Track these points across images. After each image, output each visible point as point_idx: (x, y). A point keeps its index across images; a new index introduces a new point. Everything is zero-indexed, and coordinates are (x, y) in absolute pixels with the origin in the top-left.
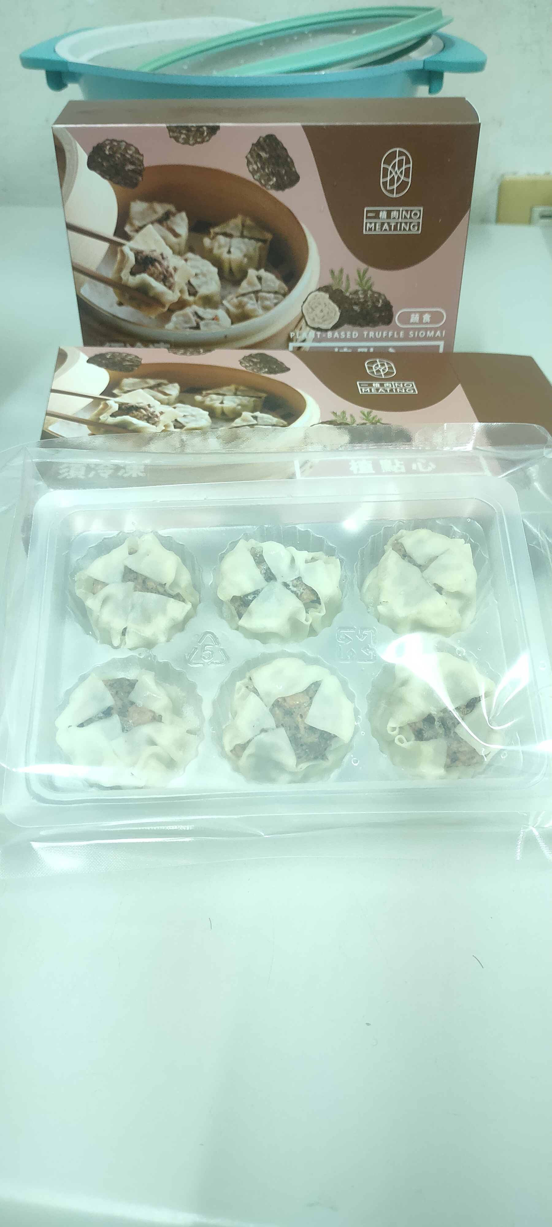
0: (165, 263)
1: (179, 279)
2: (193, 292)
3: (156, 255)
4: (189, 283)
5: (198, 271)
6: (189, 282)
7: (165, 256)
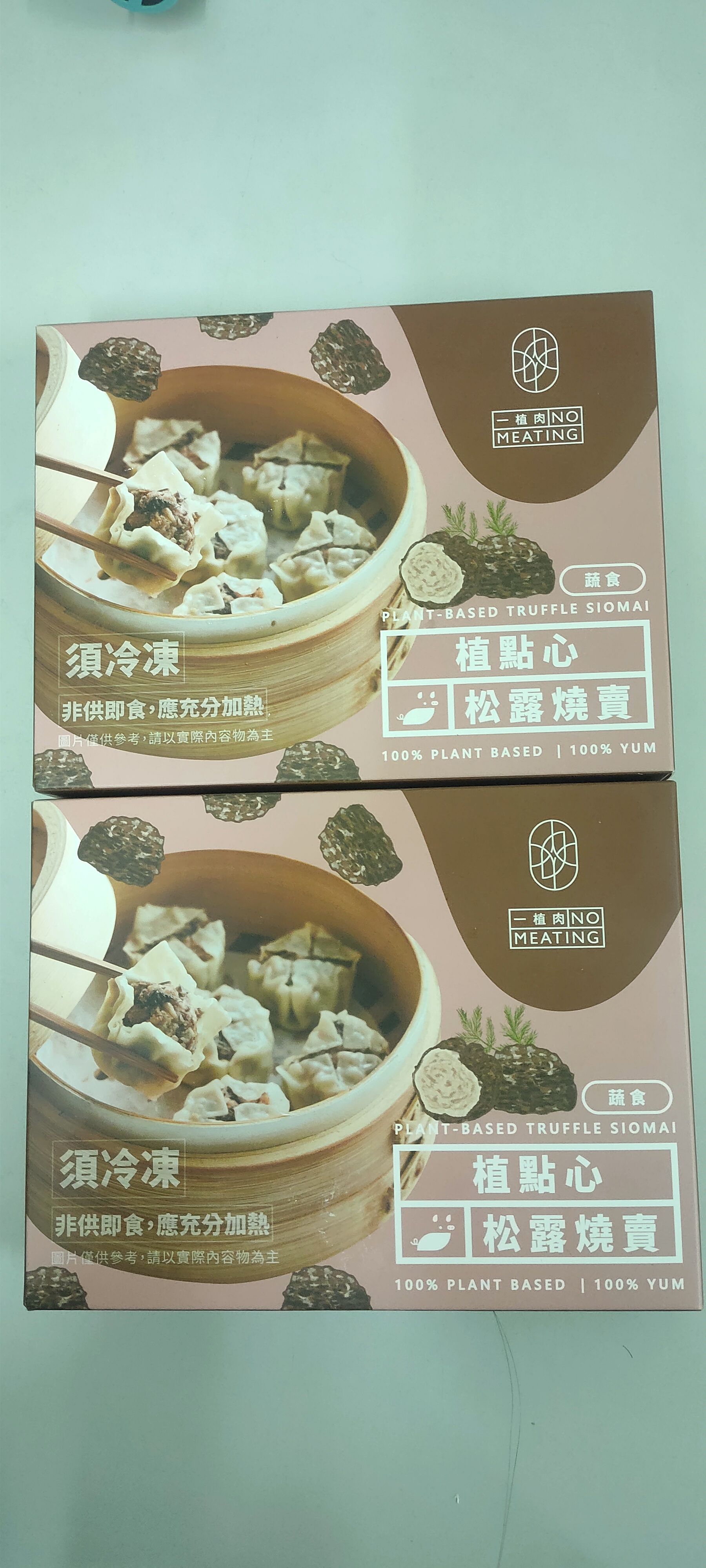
0: (181, 509)
1: (201, 535)
2: (222, 553)
3: (168, 496)
4: (218, 538)
5: (232, 518)
6: (217, 535)
7: (181, 498)
